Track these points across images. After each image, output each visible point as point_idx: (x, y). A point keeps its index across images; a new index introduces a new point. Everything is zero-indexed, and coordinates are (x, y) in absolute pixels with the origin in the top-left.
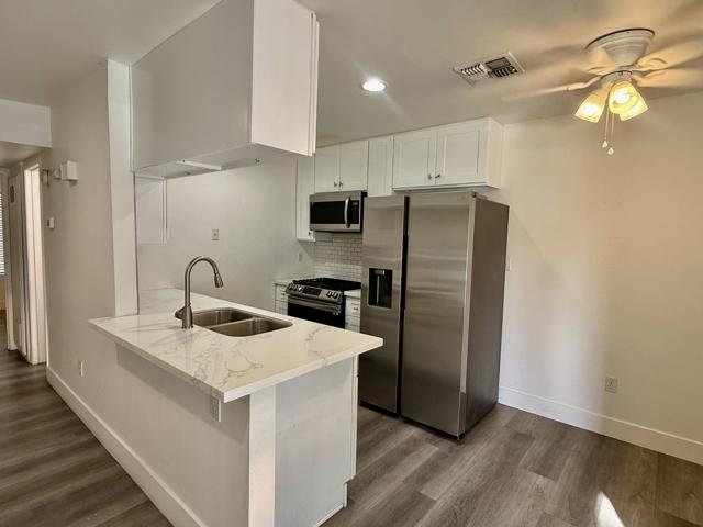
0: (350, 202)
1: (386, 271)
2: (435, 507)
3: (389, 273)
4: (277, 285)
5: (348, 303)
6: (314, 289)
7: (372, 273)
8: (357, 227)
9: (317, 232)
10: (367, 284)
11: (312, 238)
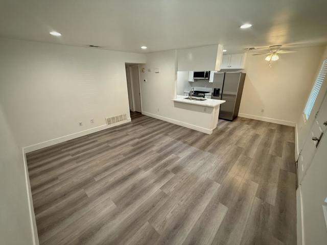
0: (206, 72)
3: (219, 89)
4: (184, 93)
5: (205, 96)
6: (197, 93)
7: (215, 89)
8: (208, 78)
9: (195, 80)
10: (213, 92)
11: (193, 81)
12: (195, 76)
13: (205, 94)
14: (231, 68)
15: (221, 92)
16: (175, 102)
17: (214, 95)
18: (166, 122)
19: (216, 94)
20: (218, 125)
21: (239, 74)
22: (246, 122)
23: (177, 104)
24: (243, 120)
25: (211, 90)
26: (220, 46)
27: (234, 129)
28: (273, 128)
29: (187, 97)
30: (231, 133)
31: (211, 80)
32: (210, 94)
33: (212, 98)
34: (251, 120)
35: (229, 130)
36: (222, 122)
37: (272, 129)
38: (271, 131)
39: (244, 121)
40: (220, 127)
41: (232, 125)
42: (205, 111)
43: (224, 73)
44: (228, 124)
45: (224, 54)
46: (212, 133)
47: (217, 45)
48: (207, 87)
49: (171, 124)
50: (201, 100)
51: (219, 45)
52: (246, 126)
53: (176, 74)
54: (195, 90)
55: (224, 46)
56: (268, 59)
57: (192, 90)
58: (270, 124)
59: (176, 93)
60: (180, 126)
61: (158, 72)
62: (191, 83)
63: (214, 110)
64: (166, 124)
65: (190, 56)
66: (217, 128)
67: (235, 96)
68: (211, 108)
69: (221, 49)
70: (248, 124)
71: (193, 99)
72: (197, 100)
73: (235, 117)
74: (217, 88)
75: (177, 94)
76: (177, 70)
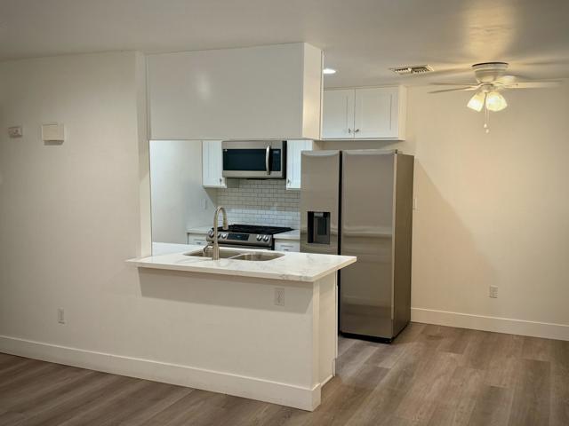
0: (271, 150)
1: (325, 213)
2: (389, 374)
3: (327, 215)
4: (189, 234)
5: (277, 245)
6: (240, 234)
7: (311, 215)
8: (279, 174)
9: (228, 179)
10: (305, 226)
11: (223, 185)
12: (227, 166)
13: (275, 236)
14: (358, 136)
15: (333, 227)
16: (146, 271)
17: (311, 240)
18: (101, 375)
19: (317, 233)
20: (340, 364)
21: (389, 157)
22: (445, 342)
23: (156, 278)
24: (434, 334)
25: (297, 220)
26: (312, 53)
27: (406, 374)
28: (540, 358)
29: (200, 248)
30: (397, 393)
31: (295, 180)
32: (296, 235)
33: (303, 250)
34: (463, 333)
35: (385, 380)
36: (356, 351)
37: (538, 363)
38: (537, 369)
39: (439, 337)
40: (351, 372)
41: (395, 360)
42: (279, 303)
43: (337, 152)
44: (378, 358)
45: (330, 85)
46: (318, 400)
47: (298, 44)
48: (282, 208)
49: (125, 381)
50: (260, 258)
51: (307, 47)
52: (447, 361)
53: (144, 150)
54: (231, 222)
55: (325, 50)
56: (475, 104)
57: (220, 224)
58: (528, 341)
59: (146, 236)
60: (173, 389)
61: (59, 142)
62: (213, 192)
63: (316, 297)
64: (99, 384)
65: (204, 87)
66: (336, 377)
67: (388, 238)
68: (304, 285)
69: (316, 66)
70: (453, 348)
71: (224, 255)
72: (243, 258)
73: (402, 327)
74: (319, 209)
75: (156, 238)
76: (146, 136)
